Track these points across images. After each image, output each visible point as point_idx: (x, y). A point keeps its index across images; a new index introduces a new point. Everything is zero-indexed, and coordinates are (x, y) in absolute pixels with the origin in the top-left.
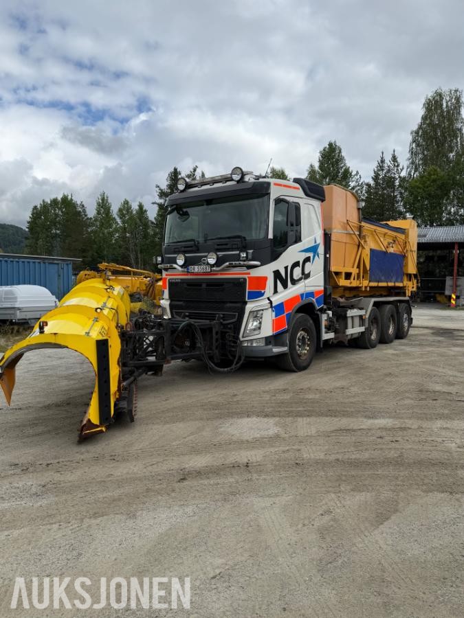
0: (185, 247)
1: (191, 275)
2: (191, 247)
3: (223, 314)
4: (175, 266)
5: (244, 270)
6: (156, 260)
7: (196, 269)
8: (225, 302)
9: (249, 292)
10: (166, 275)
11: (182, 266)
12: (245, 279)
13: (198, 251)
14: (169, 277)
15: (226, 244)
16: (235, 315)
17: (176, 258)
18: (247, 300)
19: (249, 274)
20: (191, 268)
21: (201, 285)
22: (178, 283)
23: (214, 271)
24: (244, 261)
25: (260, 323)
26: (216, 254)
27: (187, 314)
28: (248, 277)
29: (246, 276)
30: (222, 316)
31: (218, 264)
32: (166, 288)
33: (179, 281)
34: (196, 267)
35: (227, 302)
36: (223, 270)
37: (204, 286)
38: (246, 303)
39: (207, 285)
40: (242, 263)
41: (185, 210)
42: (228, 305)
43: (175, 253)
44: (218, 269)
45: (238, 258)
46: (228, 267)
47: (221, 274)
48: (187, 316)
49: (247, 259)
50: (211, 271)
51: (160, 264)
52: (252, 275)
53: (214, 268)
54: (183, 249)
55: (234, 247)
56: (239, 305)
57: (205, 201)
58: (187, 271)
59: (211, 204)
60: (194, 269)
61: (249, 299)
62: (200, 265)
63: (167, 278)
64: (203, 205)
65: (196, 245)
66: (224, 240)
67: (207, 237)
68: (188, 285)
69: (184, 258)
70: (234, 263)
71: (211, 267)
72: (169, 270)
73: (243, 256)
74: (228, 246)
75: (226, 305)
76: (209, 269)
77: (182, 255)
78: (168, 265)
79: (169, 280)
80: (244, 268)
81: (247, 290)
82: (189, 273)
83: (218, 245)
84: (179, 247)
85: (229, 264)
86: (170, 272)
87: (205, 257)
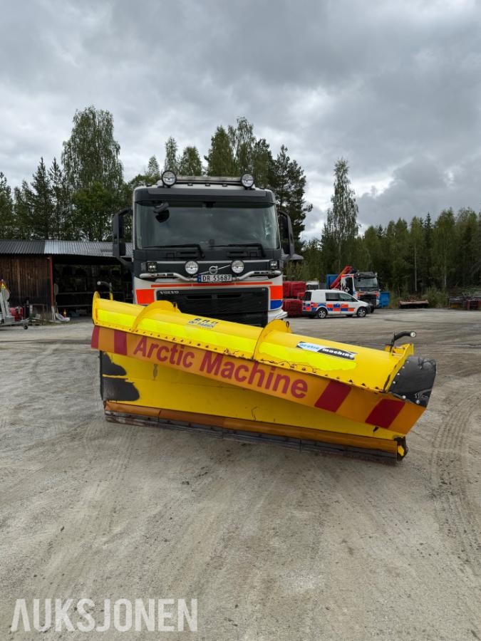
0: (181, 253)
2: (194, 253)
4: (176, 274)
5: (265, 279)
8: (243, 314)
9: (272, 301)
10: (152, 286)
11: (191, 276)
14: (156, 289)
15: (242, 252)
18: (269, 309)
19: (270, 283)
20: (204, 278)
21: (210, 297)
22: (175, 294)
23: (236, 280)
28: (271, 287)
29: (268, 286)
31: (243, 272)
33: (177, 292)
34: (212, 276)
35: (245, 314)
36: (244, 279)
37: (214, 297)
38: (266, 312)
39: (219, 296)
40: (270, 272)
42: (248, 316)
44: (240, 278)
46: (251, 276)
47: (237, 284)
49: (278, 268)
50: (232, 281)
52: (273, 284)
54: (179, 255)
55: (252, 255)
56: (260, 315)
57: (205, 202)
58: (198, 281)
59: (212, 207)
60: (209, 279)
61: (272, 308)
62: (209, 274)
63: (154, 290)
64: (201, 206)
65: (200, 251)
66: (239, 248)
67: (213, 243)
68: (189, 297)
69: (197, 265)
70: (260, 272)
71: (233, 276)
72: (157, 280)
73: (272, 265)
74: (245, 254)
75: (244, 317)
76: (229, 278)
77: (194, 263)
78: (166, 274)
79: (158, 292)
80: (267, 278)
81: (270, 300)
82: (199, 283)
83: (231, 252)
84: (175, 253)
85: (255, 273)
86: (159, 282)
87: (215, 265)
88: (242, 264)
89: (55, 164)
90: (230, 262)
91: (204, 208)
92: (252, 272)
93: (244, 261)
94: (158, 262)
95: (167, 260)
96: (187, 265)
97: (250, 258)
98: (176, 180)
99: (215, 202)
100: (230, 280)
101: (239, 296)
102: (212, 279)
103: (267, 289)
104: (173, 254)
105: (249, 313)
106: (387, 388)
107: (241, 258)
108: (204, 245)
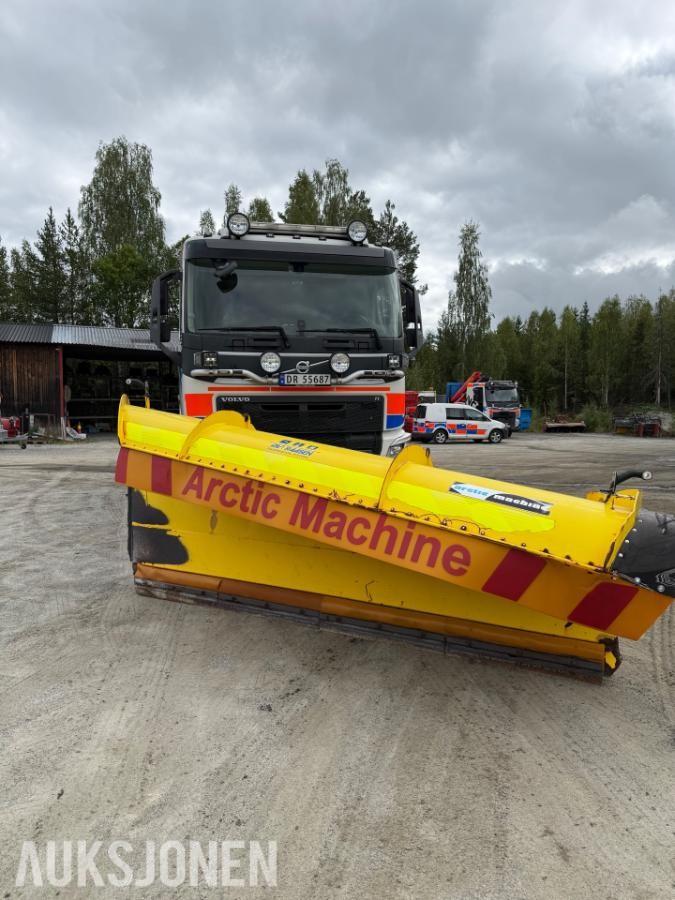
0: (255, 340)
2: (274, 340)
4: (247, 372)
5: (380, 383)
6: (202, 361)
9: (388, 417)
10: (210, 389)
13: (288, 348)
14: (216, 394)
18: (385, 428)
19: (388, 389)
21: (297, 408)
23: (335, 383)
24: (392, 369)
26: (348, 357)
28: (388, 395)
29: (383, 393)
31: (348, 372)
34: (301, 376)
35: (348, 434)
37: (303, 408)
38: (379, 433)
39: (310, 408)
40: (388, 373)
42: (352, 438)
43: (232, 348)
44: (343, 380)
46: (359, 378)
47: (338, 389)
49: (399, 367)
52: (391, 392)
53: (340, 379)
54: (252, 343)
55: (361, 345)
56: (371, 437)
57: (292, 263)
58: (279, 383)
59: (302, 271)
60: (296, 380)
61: (388, 427)
62: (296, 372)
63: (212, 395)
64: (287, 270)
65: (284, 338)
66: (341, 334)
67: (304, 326)
68: (265, 408)
69: (278, 359)
70: (374, 372)
71: (332, 377)
72: (218, 380)
73: (392, 361)
74: (350, 345)
75: (347, 440)
76: (327, 380)
77: (274, 355)
78: (231, 371)
80: (382, 381)
81: (386, 414)
82: (282, 386)
83: (330, 341)
84: (245, 339)
85: (366, 373)
86: (221, 382)
87: (305, 359)
88: (346, 359)
89: (69, 217)
90: (329, 355)
91: (291, 272)
92: (362, 372)
93: (351, 355)
94: (220, 353)
95: (233, 351)
96: (263, 359)
97: (358, 350)
98: (249, 228)
99: (306, 264)
100: (328, 383)
101: (340, 407)
102: (301, 380)
103: (382, 398)
104: (243, 341)
105: (354, 434)
106: (609, 565)
107: (346, 350)
108: (290, 330)
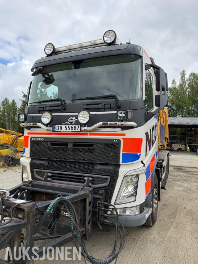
1: (56, 134)
2: (58, 106)
3: (92, 177)
4: (39, 124)
5: (118, 130)
6: (19, 118)
7: (64, 128)
8: (94, 164)
9: (123, 154)
10: (28, 133)
11: (47, 125)
12: (119, 141)
13: (65, 110)
14: (31, 136)
15: (98, 104)
16: (107, 179)
17: (41, 116)
18: (121, 162)
19: (124, 135)
20: (57, 127)
21: (67, 145)
22: (41, 141)
23: (85, 130)
24: (122, 121)
25: (136, 189)
26: (89, 114)
27: (50, 174)
28: (123, 139)
29: (120, 138)
30: (91, 179)
31: (90, 123)
32: (27, 147)
33: (43, 140)
34: (64, 126)
35: (96, 164)
36: (95, 130)
37: (70, 146)
38: (118, 166)
39: (74, 145)
41: (50, 74)
42: (99, 167)
43: (39, 112)
44: (89, 129)
45: (115, 118)
47: (91, 134)
48: (50, 177)
49: (126, 119)
50: (81, 131)
51: (23, 122)
52: (127, 136)
53: (85, 128)
54: (48, 108)
55: (106, 106)
56: (111, 168)
58: (53, 131)
60: (61, 128)
62: (68, 124)
63: (29, 136)
65: (63, 105)
66: (95, 100)
67: (75, 98)
68: (52, 144)
69: (50, 116)
70: (108, 123)
71: (81, 127)
72: (32, 129)
73: (120, 115)
74: (100, 106)
76: (78, 128)
77: (48, 114)
78: (32, 123)
79: (31, 138)
80: (119, 129)
81: (121, 153)
83: (87, 105)
84: (45, 106)
85: (103, 124)
86: (32, 130)
88: (87, 115)
92: (101, 123)
96: (43, 116)
97: (104, 109)
100: (79, 130)
101: (92, 146)
105: (101, 164)
